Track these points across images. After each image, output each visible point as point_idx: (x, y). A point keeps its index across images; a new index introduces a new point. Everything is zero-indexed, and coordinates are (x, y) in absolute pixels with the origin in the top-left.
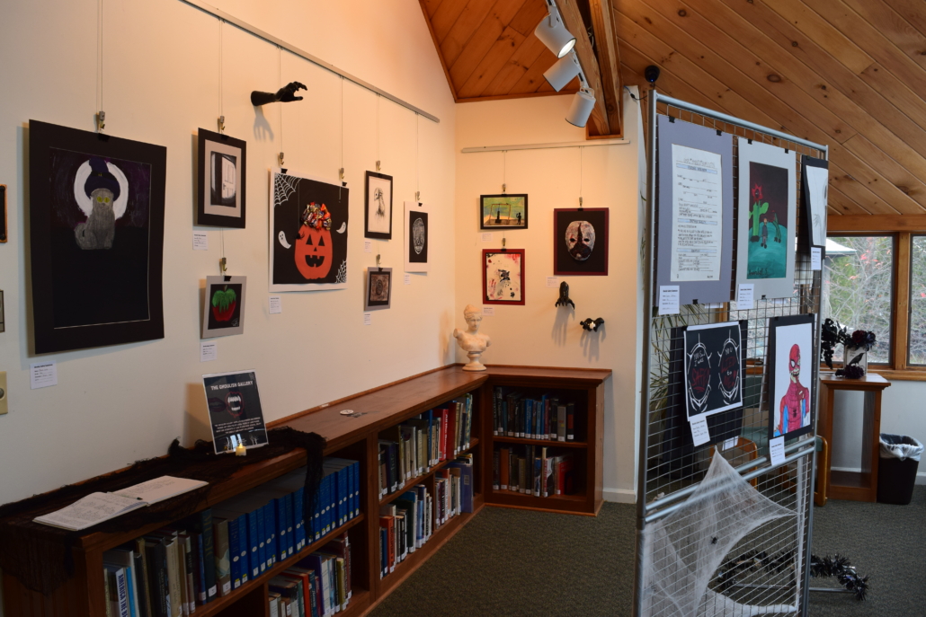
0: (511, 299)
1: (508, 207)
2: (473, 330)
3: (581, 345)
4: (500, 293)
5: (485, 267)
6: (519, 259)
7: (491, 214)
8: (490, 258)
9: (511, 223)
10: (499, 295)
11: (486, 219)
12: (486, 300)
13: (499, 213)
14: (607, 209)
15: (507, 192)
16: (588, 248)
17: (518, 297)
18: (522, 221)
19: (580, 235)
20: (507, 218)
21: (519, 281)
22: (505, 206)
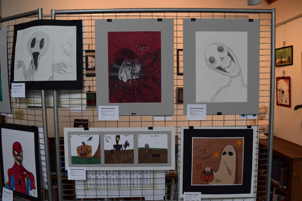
0: (285, 104)
6: (288, 82)
7: (279, 58)
8: (279, 82)
10: (281, 101)
11: (277, 61)
12: (278, 104)
13: (282, 57)
15: (285, 46)
17: (288, 103)
20: (285, 60)
21: (288, 94)
22: (284, 54)
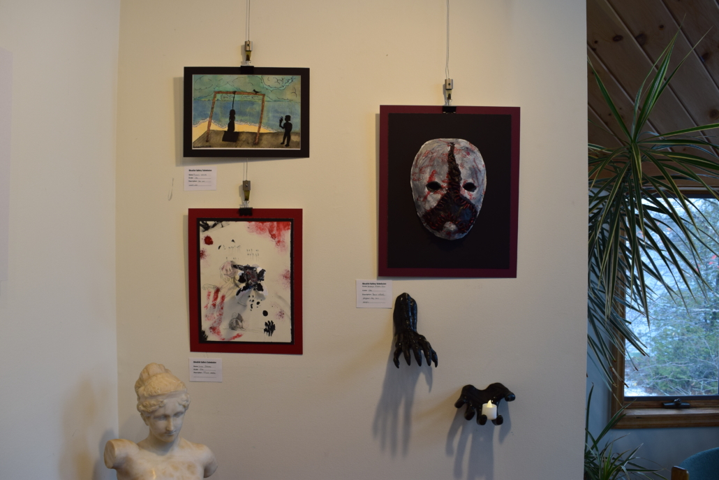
0: (265, 338)
1: (258, 99)
2: (161, 441)
3: (449, 451)
4: (236, 323)
5: (195, 256)
6: (287, 235)
7: (212, 117)
8: (210, 233)
9: (265, 140)
10: (232, 327)
11: (198, 131)
12: (199, 342)
13: (232, 115)
14: (516, 111)
15: (256, 62)
16: (473, 207)
17: (283, 334)
18: (295, 138)
19: (454, 172)
20: (254, 129)
21: (287, 294)
22: (250, 98)
